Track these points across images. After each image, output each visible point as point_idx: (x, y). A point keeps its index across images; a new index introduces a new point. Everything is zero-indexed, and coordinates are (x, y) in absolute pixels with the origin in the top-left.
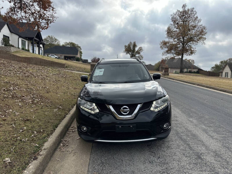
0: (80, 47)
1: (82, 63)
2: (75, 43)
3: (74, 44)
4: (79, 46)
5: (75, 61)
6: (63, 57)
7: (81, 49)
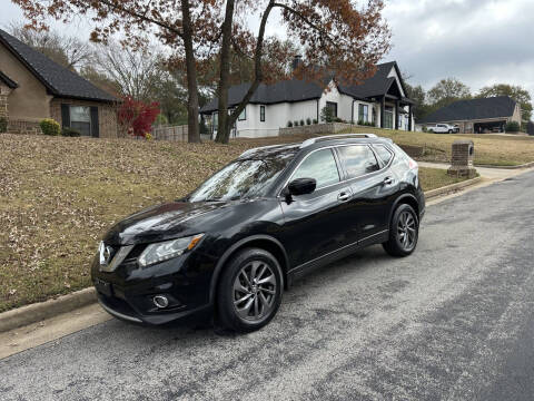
0: (525, 93)
1: (527, 135)
2: (511, 85)
3: (508, 87)
4: (524, 89)
5: (503, 134)
6: (470, 126)
7: (529, 97)
